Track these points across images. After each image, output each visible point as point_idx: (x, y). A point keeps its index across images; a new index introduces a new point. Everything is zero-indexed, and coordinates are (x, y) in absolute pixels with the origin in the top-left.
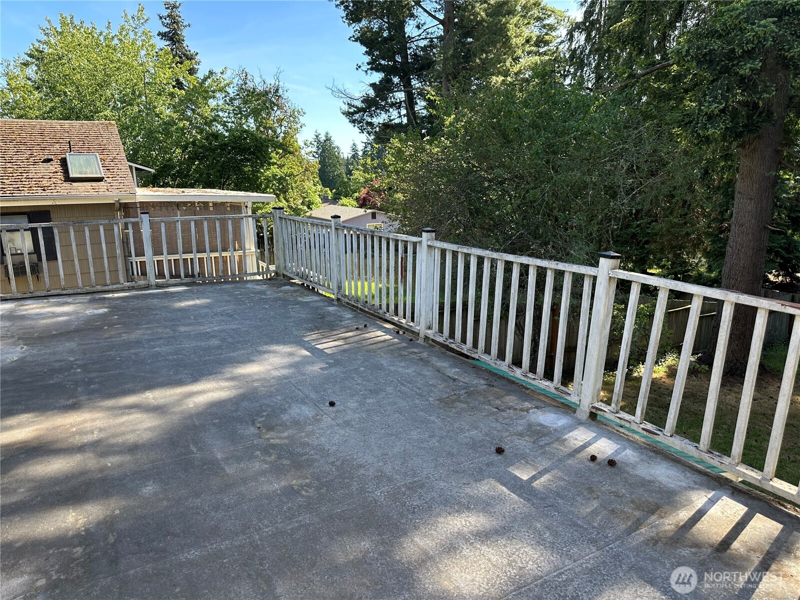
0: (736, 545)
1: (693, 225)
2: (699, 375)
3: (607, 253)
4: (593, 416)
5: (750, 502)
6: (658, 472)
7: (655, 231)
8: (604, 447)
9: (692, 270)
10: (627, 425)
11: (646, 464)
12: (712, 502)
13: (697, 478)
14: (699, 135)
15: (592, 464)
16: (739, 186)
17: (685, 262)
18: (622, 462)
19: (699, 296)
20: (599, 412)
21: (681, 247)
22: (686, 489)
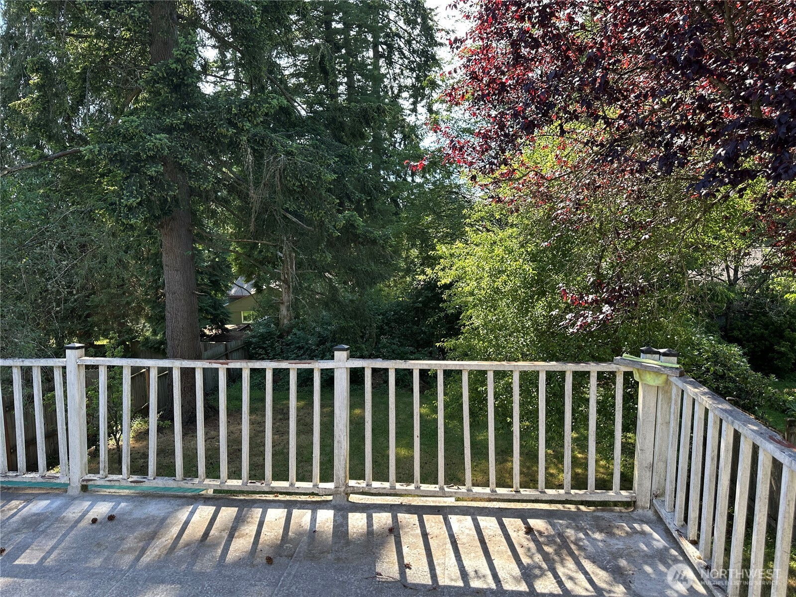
0: (212, 532)
1: (131, 294)
2: (164, 431)
3: (71, 345)
4: (84, 488)
5: (216, 502)
6: (150, 510)
7: (95, 303)
8: (102, 509)
9: (138, 336)
10: (117, 484)
11: (139, 507)
12: (192, 513)
13: (179, 501)
14: (123, 223)
15: (94, 526)
16: (165, 259)
17: (130, 329)
18: (120, 514)
19: (154, 367)
20: (90, 483)
21: (124, 316)
22: (172, 512)
